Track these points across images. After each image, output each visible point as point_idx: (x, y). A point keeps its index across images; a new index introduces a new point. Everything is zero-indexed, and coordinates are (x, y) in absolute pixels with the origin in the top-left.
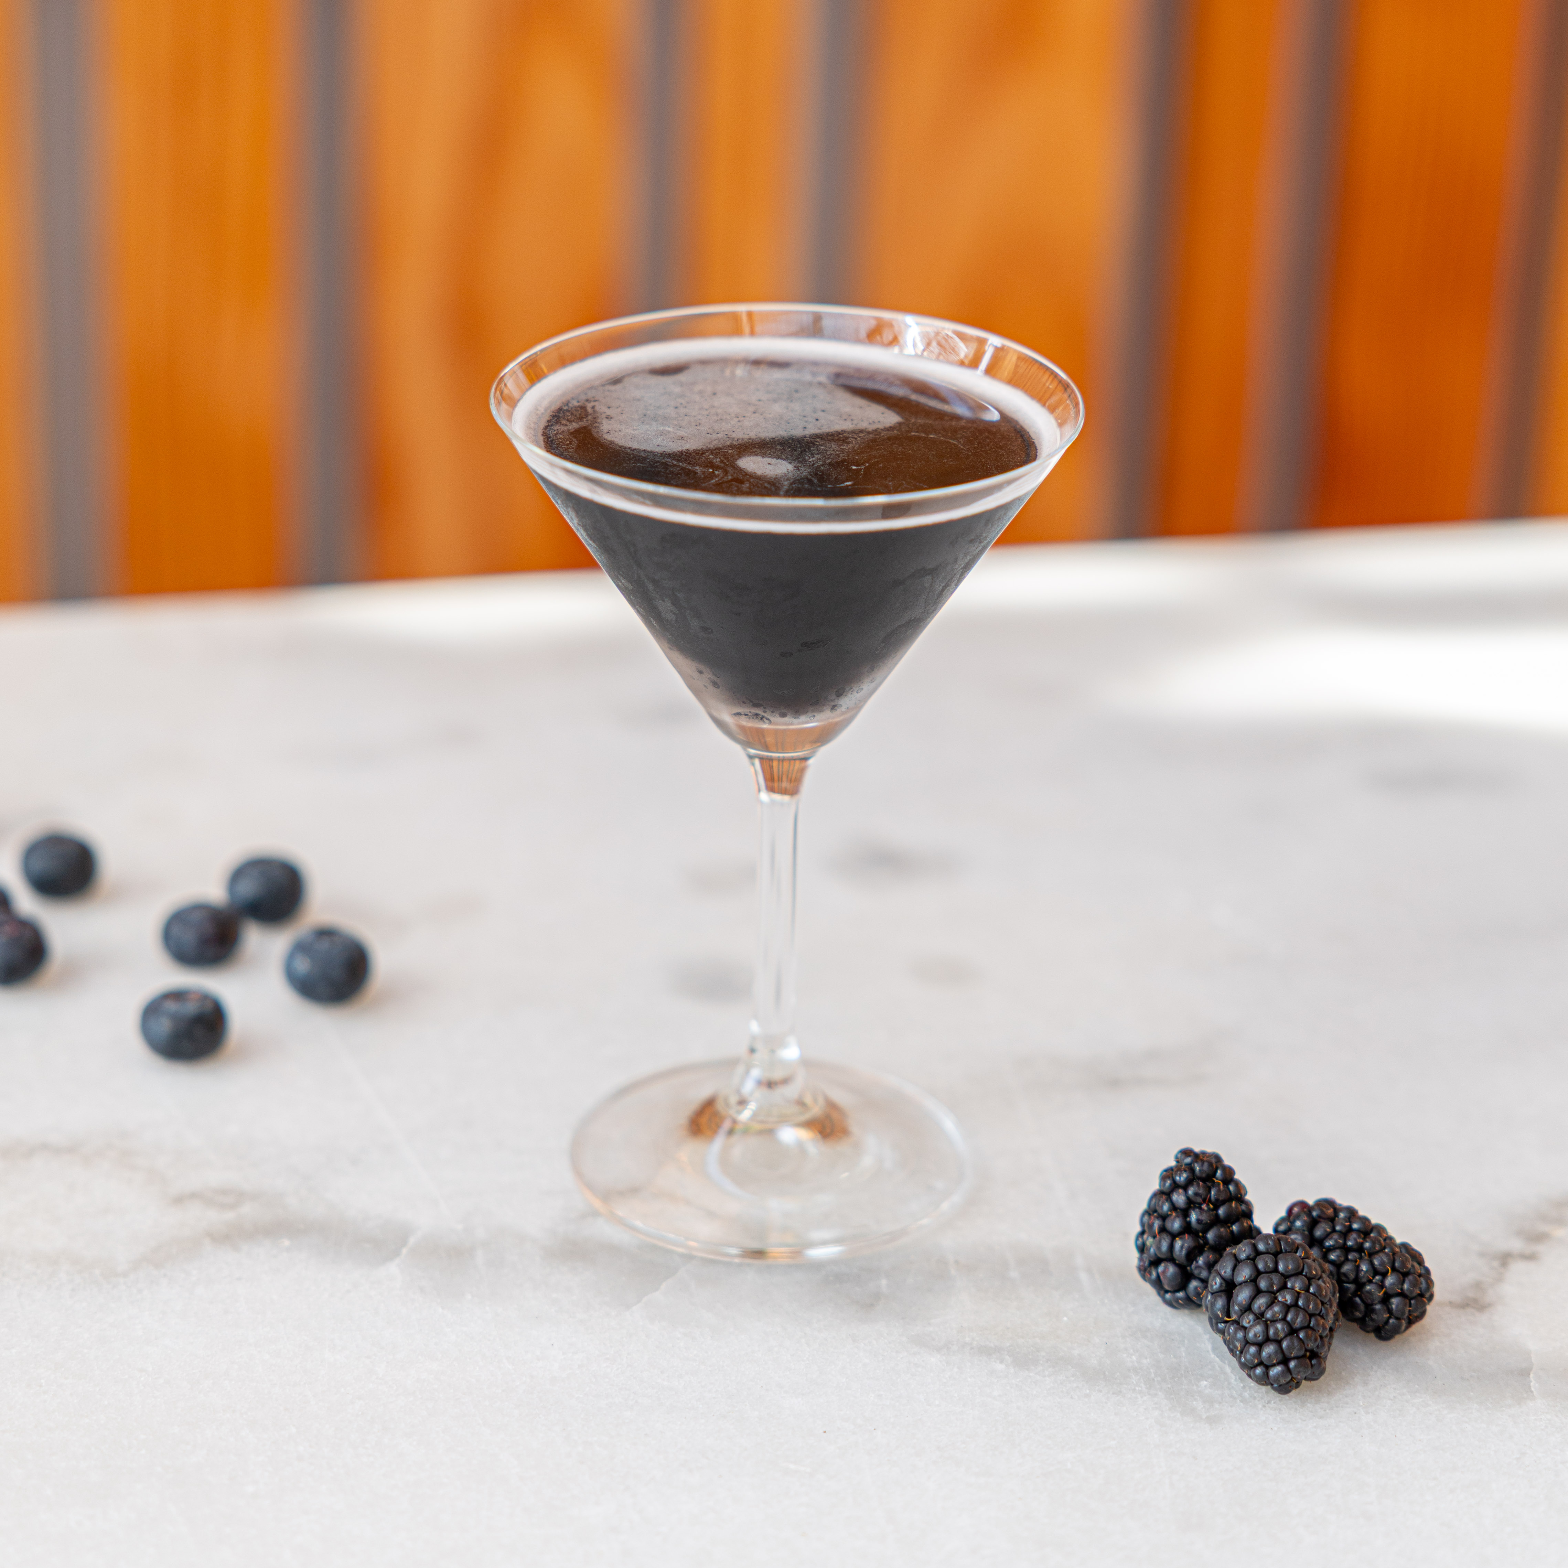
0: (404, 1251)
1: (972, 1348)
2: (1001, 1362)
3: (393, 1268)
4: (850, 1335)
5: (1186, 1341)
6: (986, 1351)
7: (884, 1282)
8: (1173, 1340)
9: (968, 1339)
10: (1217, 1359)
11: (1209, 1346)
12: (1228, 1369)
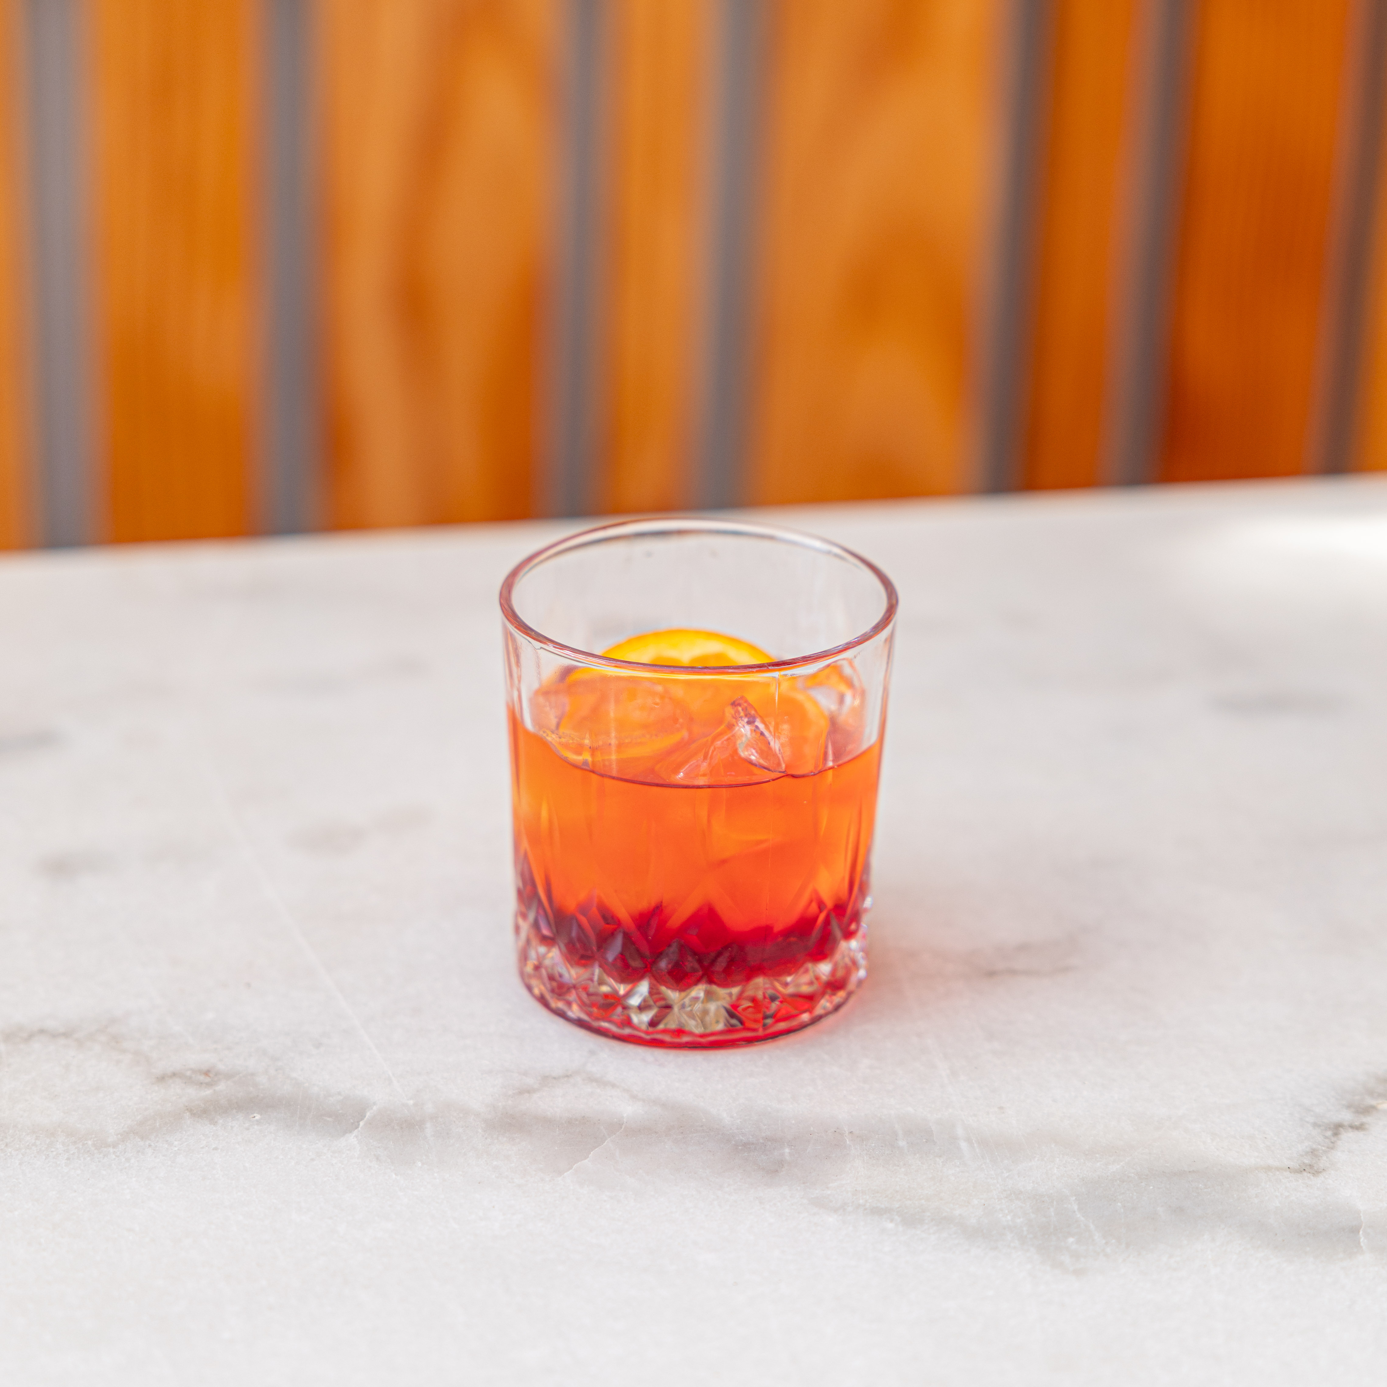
0: (362, 1124)
1: (865, 1209)
2: (892, 1221)
3: (352, 1138)
4: (757, 1198)
5: (1055, 1203)
6: (877, 1212)
7: (787, 1150)
8: (1043, 1202)
9: (861, 1201)
10: (1083, 1219)
11: (1076, 1207)
12: (1092, 1227)
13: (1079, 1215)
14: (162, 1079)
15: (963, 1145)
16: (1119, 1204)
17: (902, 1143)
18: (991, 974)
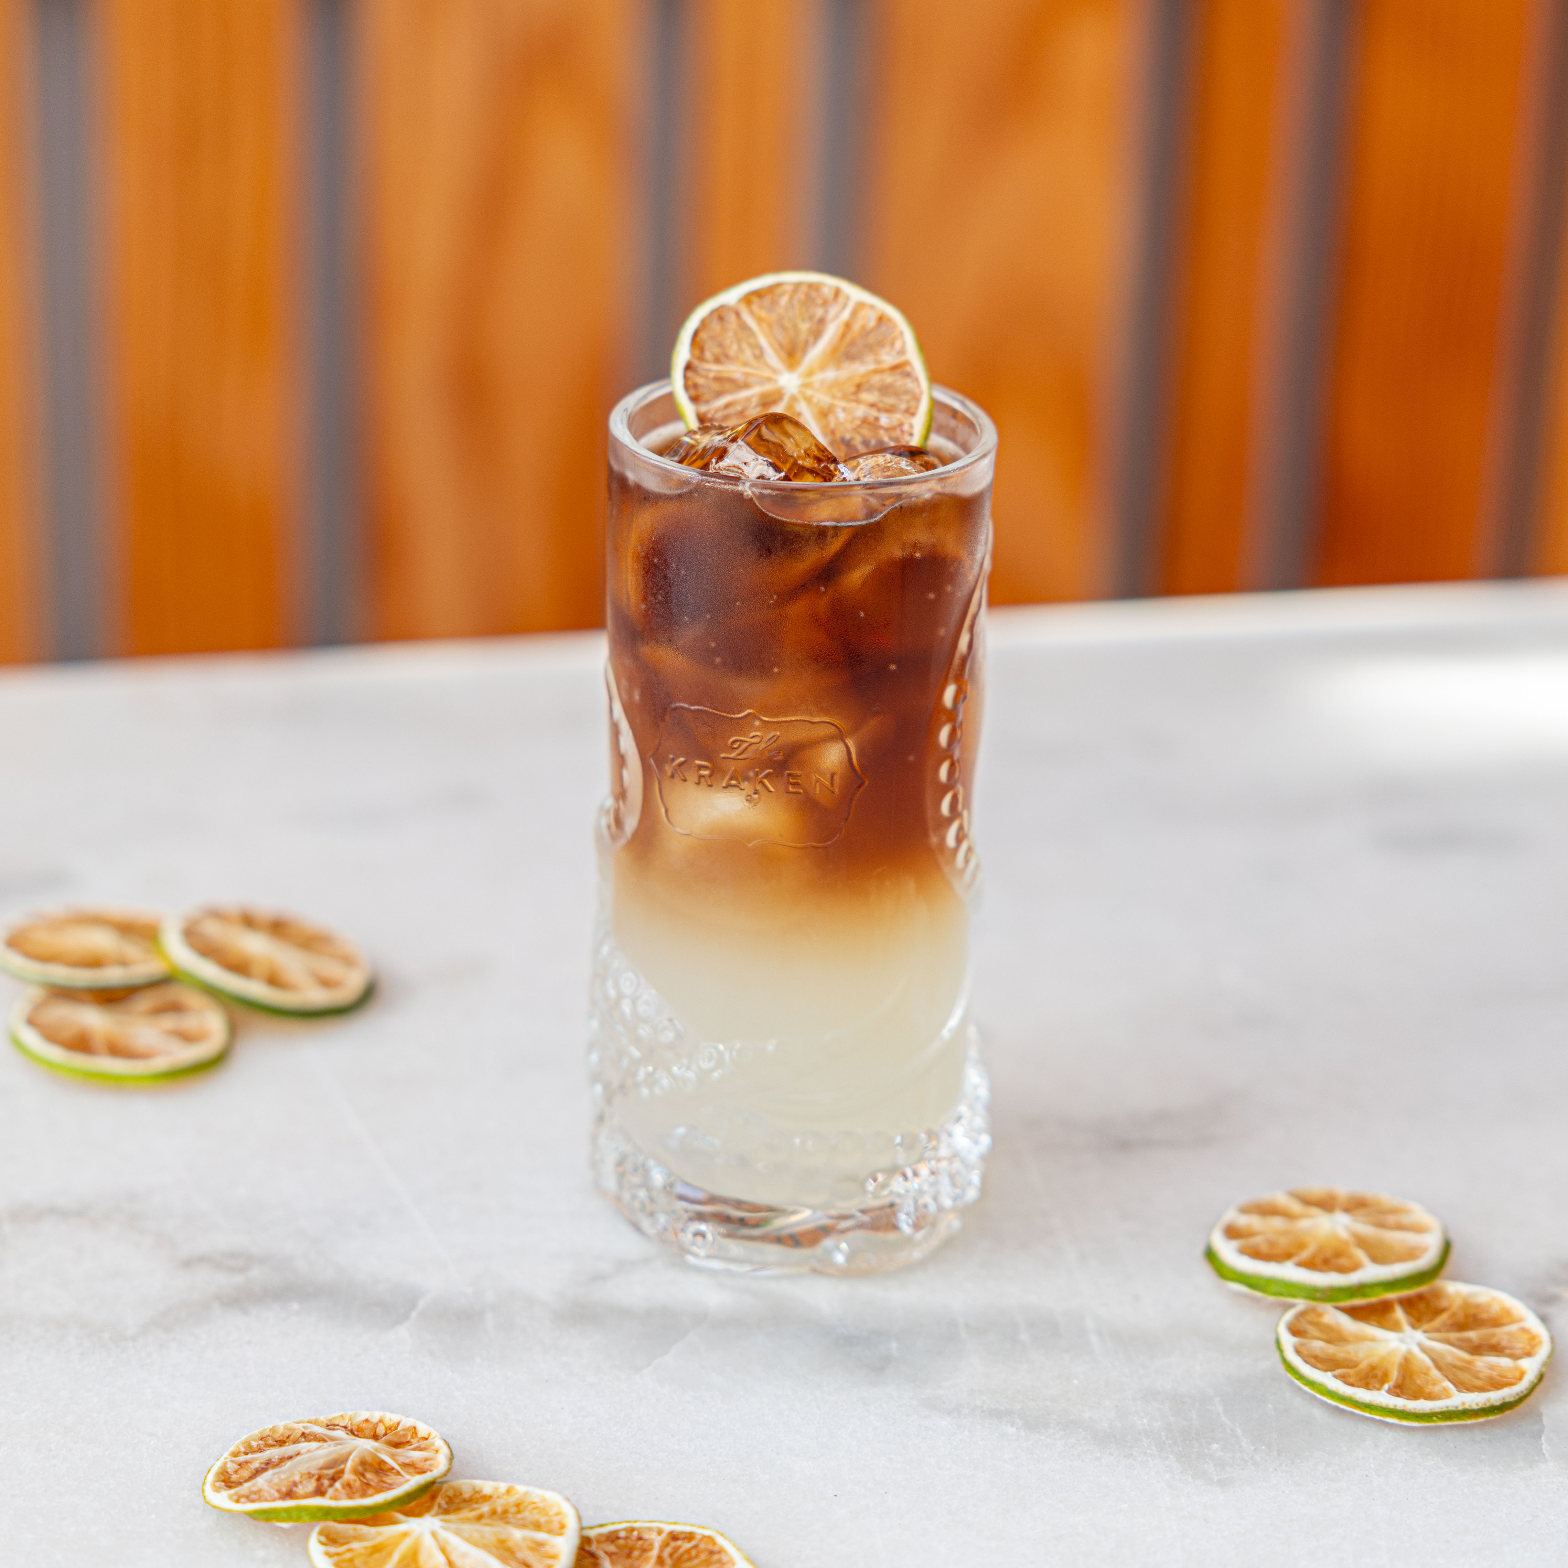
0: (414, 1314)
1: (983, 1411)
2: (1012, 1425)
3: (403, 1331)
4: (860, 1398)
5: (1197, 1404)
6: (996, 1414)
7: (894, 1345)
8: (1184, 1402)
9: (978, 1403)
10: (1228, 1422)
11: (1220, 1409)
12: (1239, 1432)
13: (1223, 1418)
14: (188, 1264)
15: (1094, 1339)
16: (1270, 1406)
17: (1024, 1337)
18: (1125, 1146)
